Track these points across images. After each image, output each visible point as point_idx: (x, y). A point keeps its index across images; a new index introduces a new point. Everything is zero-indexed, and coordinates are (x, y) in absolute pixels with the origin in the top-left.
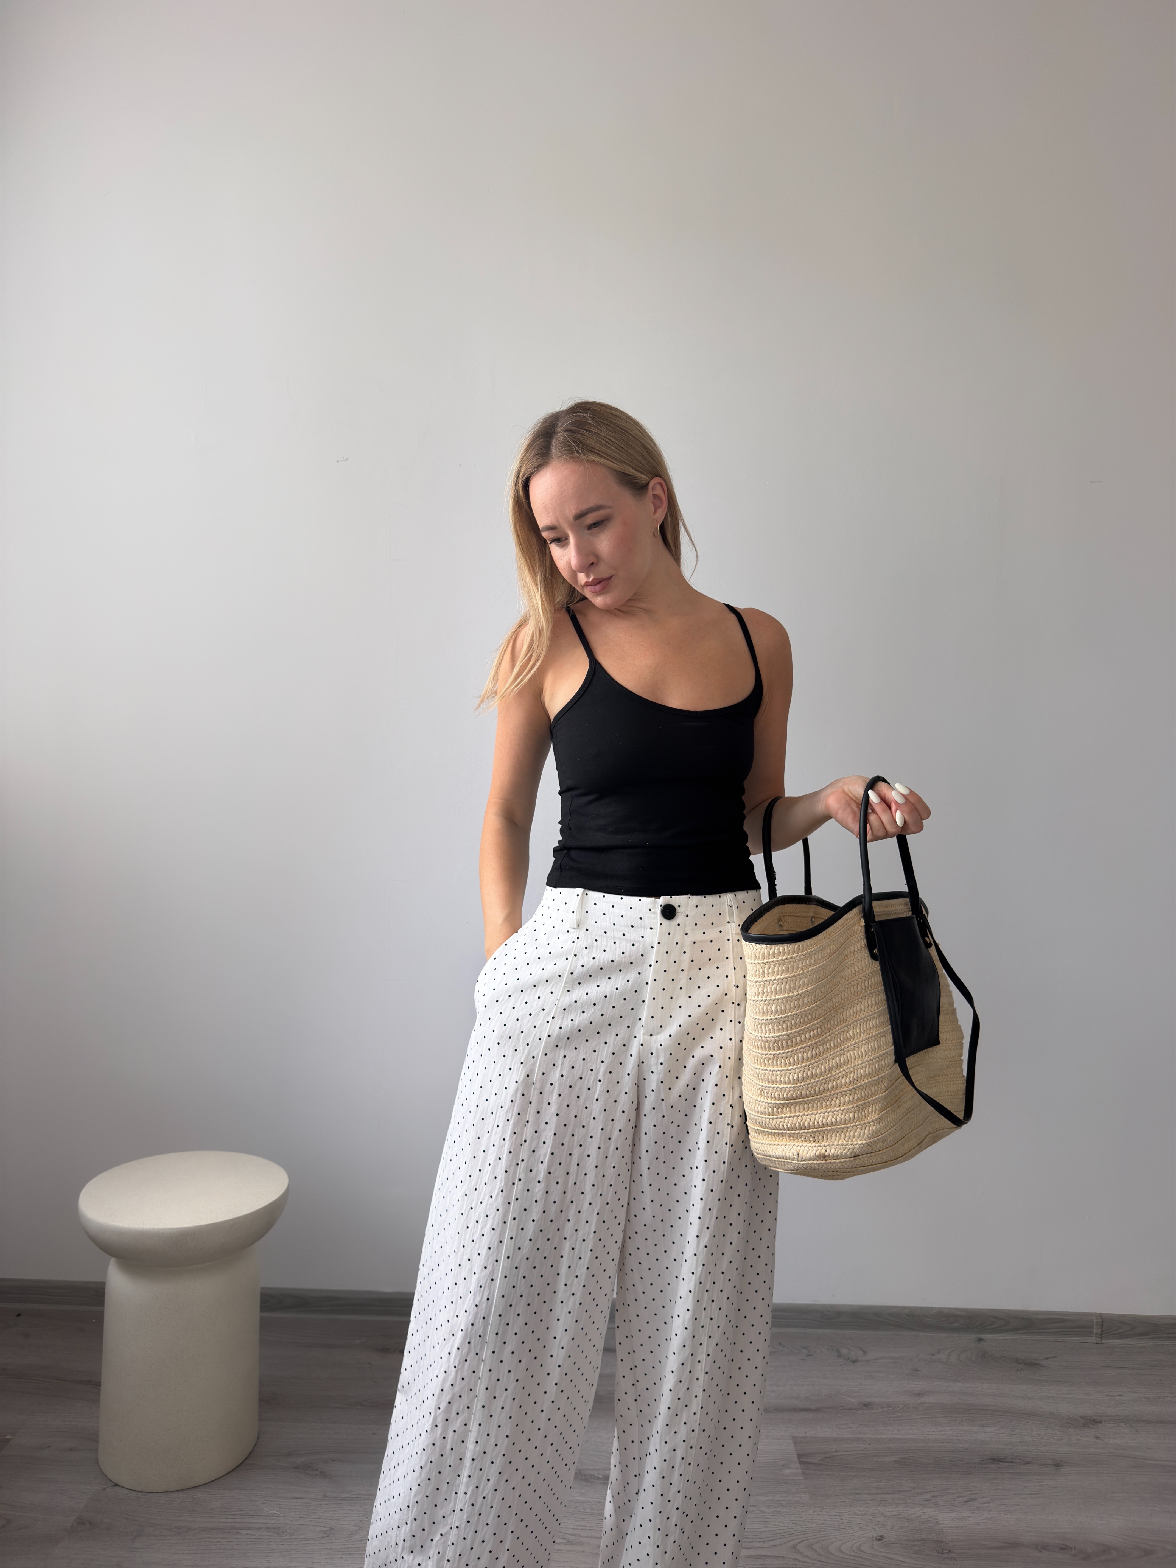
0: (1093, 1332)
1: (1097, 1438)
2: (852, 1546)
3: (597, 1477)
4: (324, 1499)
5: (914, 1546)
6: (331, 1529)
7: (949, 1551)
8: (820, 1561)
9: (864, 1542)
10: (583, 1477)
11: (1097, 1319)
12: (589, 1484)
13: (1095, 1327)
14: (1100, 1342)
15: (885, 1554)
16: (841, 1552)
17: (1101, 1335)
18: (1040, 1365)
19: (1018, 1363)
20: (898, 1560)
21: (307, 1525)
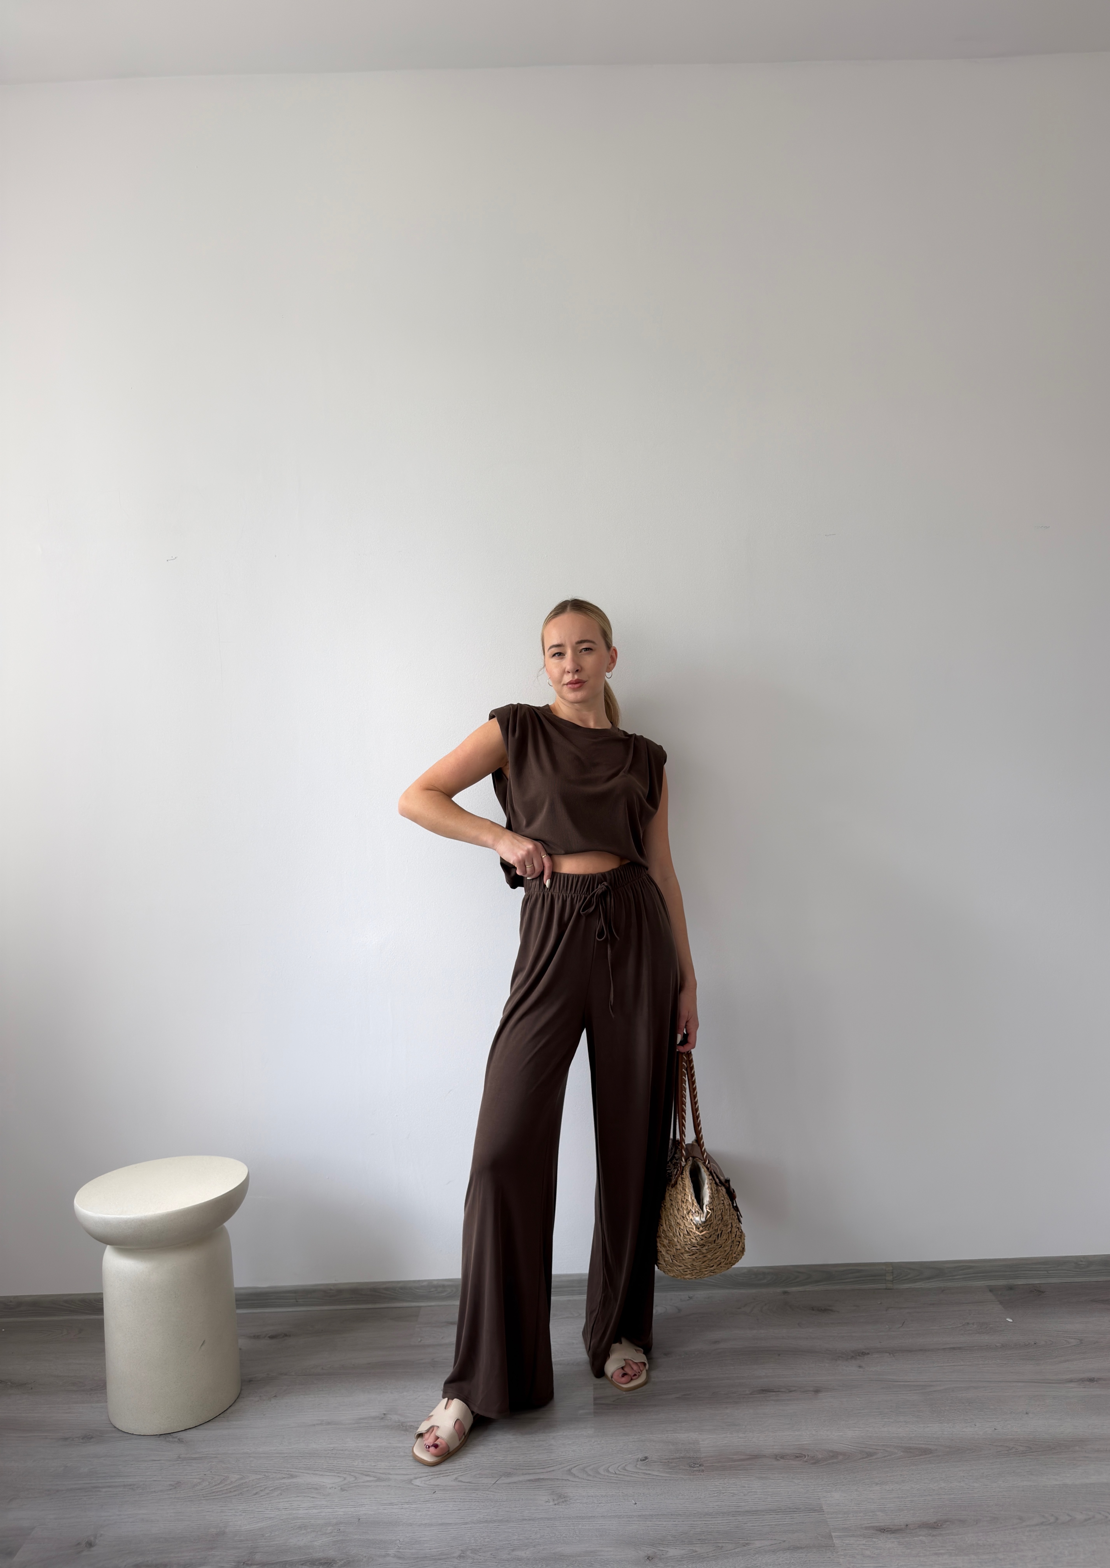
0: (885, 1279)
1: (860, 1367)
2: (619, 1466)
4: (179, 1459)
5: (671, 1463)
6: (179, 1483)
7: (700, 1465)
8: (588, 1480)
9: (629, 1463)
10: (404, 1428)
11: (888, 1267)
13: (886, 1274)
14: (892, 1287)
15: (644, 1471)
16: (608, 1471)
17: (892, 1281)
18: (830, 1310)
19: (813, 1310)
20: (654, 1475)
21: (159, 1481)
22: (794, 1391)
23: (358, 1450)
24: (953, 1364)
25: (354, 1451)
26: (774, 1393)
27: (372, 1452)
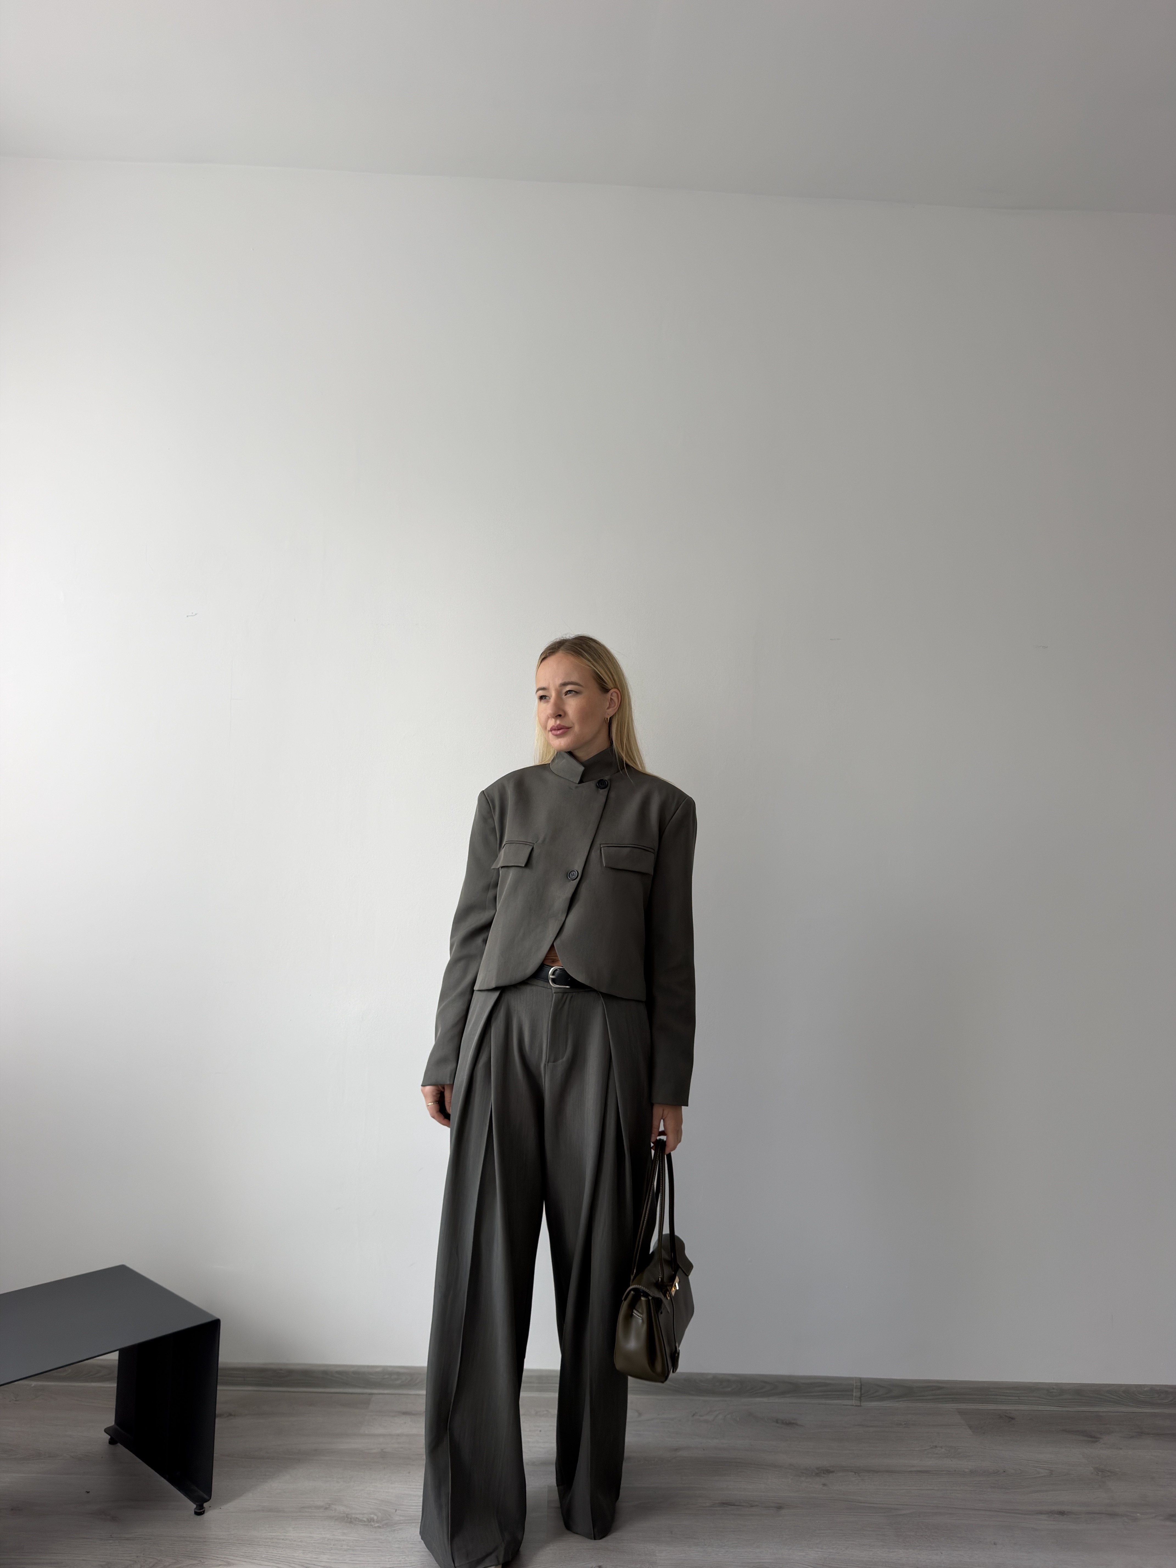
0: (853, 1395)
1: (824, 1485)
3: (361, 1520)
10: (349, 1520)
11: (856, 1383)
12: (353, 1526)
13: (854, 1390)
14: (859, 1405)
17: (860, 1398)
18: (797, 1424)
19: (777, 1423)
22: (757, 1505)
23: (300, 1540)
24: (919, 1488)
25: (295, 1541)
26: (735, 1507)
27: (314, 1543)
